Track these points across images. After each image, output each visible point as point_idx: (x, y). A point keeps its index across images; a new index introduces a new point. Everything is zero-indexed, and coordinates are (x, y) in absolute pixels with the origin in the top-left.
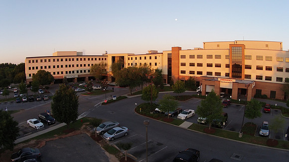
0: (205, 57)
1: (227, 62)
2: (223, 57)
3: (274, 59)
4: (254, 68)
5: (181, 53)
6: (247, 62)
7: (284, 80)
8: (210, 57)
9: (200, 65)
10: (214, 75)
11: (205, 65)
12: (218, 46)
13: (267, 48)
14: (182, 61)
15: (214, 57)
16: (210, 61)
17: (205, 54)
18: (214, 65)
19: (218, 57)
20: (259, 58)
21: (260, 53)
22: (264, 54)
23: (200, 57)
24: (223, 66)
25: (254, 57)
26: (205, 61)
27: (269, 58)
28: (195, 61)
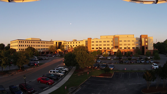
1: (112, 43)
2: (110, 41)
3: (131, 41)
4: (123, 45)
5: (92, 40)
6: (120, 43)
7: (135, 48)
8: (105, 42)
9: (100, 45)
10: (107, 49)
11: (103, 45)
12: (107, 37)
13: (128, 37)
14: (92, 44)
15: (106, 42)
16: (105, 43)
17: (102, 40)
18: (106, 45)
19: (108, 42)
20: (125, 41)
21: (125, 39)
22: (127, 39)
23: (100, 42)
24: (110, 45)
25: (123, 41)
26: (103, 43)
27: (129, 41)
28: (99, 43)
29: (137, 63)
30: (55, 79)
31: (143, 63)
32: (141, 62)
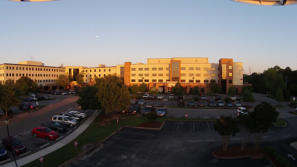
0: (150, 69)
1: (168, 72)
2: (165, 69)
3: (202, 69)
4: (187, 75)
5: (132, 67)
6: (182, 72)
7: (209, 81)
8: (154, 69)
9: (147, 75)
10: (157, 81)
11: (151, 75)
12: (159, 61)
13: (196, 62)
14: (132, 72)
15: (157, 69)
16: (154, 72)
17: (151, 67)
18: (158, 75)
19: (161, 69)
20: (191, 69)
21: (191, 66)
22: (195, 66)
23: (147, 69)
24: (165, 75)
25: (187, 69)
26: (151, 72)
27: (198, 69)
28: (144, 72)
29: (210, 106)
30: (62, 130)
31: (221, 106)
32: (218, 106)
